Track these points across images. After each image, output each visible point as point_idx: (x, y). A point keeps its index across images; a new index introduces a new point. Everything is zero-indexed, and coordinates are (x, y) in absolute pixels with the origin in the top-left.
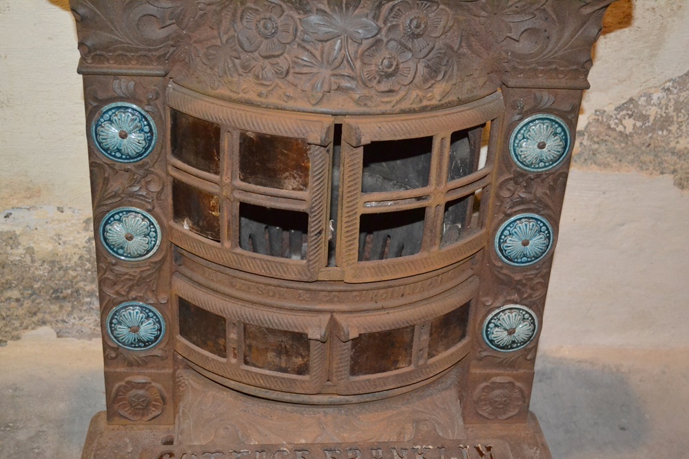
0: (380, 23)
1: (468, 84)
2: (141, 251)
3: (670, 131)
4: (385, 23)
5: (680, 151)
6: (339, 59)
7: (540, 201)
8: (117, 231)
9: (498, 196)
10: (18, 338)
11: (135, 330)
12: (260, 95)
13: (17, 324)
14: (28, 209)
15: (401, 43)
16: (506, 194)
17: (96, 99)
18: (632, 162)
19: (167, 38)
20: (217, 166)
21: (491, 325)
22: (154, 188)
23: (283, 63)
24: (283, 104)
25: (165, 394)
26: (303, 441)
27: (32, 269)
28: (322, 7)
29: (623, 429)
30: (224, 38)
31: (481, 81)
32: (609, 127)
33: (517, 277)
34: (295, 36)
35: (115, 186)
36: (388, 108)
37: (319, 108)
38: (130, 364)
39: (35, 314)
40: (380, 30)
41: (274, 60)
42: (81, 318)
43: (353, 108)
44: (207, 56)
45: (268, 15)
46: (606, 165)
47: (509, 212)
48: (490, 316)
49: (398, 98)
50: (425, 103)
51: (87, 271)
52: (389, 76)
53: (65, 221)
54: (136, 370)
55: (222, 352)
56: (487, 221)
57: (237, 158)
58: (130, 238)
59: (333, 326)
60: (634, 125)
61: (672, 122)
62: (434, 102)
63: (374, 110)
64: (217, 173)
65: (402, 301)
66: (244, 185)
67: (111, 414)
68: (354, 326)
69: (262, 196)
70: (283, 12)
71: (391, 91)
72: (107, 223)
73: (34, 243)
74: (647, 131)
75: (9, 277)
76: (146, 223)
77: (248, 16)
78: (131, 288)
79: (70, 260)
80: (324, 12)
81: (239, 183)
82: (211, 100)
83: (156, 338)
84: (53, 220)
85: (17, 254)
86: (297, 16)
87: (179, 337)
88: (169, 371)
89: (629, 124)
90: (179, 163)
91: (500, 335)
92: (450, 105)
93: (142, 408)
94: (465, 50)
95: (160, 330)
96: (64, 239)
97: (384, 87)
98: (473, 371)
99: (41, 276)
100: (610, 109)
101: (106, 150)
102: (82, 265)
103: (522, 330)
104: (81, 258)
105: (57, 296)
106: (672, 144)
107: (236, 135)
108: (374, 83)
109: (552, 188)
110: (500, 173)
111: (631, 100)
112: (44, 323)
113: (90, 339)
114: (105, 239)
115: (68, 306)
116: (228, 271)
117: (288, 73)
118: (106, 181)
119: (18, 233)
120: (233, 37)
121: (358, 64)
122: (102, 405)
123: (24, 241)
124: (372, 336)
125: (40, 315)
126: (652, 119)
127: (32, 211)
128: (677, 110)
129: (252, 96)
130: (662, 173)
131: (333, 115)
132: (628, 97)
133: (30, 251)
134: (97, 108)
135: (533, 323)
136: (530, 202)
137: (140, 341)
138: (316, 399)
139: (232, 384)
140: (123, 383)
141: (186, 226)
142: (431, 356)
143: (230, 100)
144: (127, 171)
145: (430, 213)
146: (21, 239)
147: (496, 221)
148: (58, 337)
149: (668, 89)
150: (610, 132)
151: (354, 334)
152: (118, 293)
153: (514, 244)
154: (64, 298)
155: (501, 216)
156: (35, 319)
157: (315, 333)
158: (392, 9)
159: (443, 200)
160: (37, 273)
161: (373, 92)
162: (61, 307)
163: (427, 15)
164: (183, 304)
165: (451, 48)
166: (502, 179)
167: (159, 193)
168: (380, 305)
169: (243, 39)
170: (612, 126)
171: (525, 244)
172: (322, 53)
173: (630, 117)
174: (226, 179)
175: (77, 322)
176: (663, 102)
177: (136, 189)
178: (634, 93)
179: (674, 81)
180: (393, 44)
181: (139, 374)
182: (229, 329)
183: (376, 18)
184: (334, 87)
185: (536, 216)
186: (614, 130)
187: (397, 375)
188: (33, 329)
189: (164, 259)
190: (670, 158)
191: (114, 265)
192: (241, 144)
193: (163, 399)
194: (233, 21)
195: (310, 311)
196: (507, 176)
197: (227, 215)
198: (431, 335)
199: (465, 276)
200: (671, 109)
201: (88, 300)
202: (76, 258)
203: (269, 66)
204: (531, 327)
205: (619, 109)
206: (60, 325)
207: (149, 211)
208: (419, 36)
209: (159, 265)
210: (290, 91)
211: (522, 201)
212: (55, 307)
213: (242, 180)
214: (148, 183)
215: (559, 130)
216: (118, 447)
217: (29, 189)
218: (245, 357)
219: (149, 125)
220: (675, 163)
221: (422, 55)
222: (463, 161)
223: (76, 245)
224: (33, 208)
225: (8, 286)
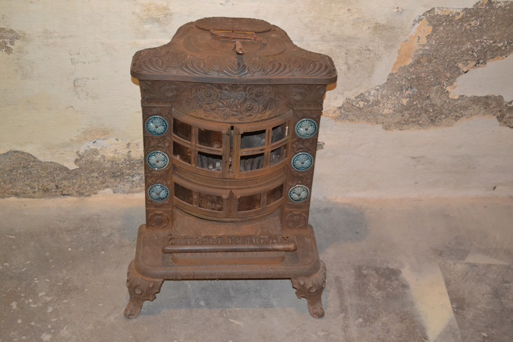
0: (247, 93)
1: (278, 110)
2: (162, 166)
3: (379, 107)
4: (248, 92)
5: (384, 115)
6: (233, 105)
7: (307, 148)
8: (153, 159)
9: (292, 147)
10: (96, 193)
11: (158, 194)
12: (205, 116)
13: (96, 187)
14: (103, 140)
15: (253, 99)
16: (294, 146)
17: (147, 115)
18: (364, 119)
19: (173, 96)
20: (190, 139)
21: (292, 193)
22: (167, 145)
23: (213, 106)
24: (213, 119)
25: (169, 218)
26: (221, 235)
27: (104, 164)
28: (226, 88)
29: (357, 233)
30: (193, 96)
31: (284, 108)
32: (353, 105)
33: (301, 175)
34: (217, 97)
35: (153, 144)
36: (249, 121)
37: (225, 121)
38: (156, 207)
39: (104, 183)
40: (247, 95)
41: (210, 105)
42: (124, 185)
43: (237, 121)
44: (186, 101)
45: (208, 90)
46: (352, 120)
47: (296, 152)
48: (291, 189)
49: (253, 117)
50: (263, 118)
51: (127, 165)
52: (249, 110)
53: (119, 144)
54: (158, 209)
55: (191, 203)
56: (288, 155)
57: (197, 137)
58: (158, 162)
59: (231, 194)
60: (364, 104)
61: (380, 103)
62: (266, 118)
63: (245, 121)
64: (190, 141)
65: (256, 185)
66: (200, 145)
67: (148, 224)
68: (238, 194)
69: (205, 149)
70: (213, 89)
71: (250, 115)
72: (149, 156)
73: (105, 153)
74: (369, 106)
75: (94, 168)
76: (163, 156)
77: (201, 90)
78: (157, 179)
79: (120, 160)
80: (227, 90)
81: (198, 145)
82: (189, 117)
83: (166, 197)
84: (114, 144)
85: (97, 158)
86: (218, 91)
87: (174, 197)
88: (170, 209)
89: (361, 104)
90: (176, 136)
91: (295, 196)
92: (271, 118)
93: (160, 223)
94: (277, 98)
95: (167, 194)
96: (118, 152)
97: (248, 114)
98: (285, 209)
99: (108, 167)
100: (353, 98)
101: (150, 132)
102: (126, 162)
103: (303, 194)
104: (125, 159)
105: (114, 176)
106: (381, 112)
107: (197, 130)
108: (245, 113)
109: (312, 144)
110: (292, 139)
111: (362, 94)
112: (108, 187)
113: (128, 194)
114: (149, 162)
115: (118, 180)
116: (194, 174)
117: (215, 109)
118: (150, 142)
119: (98, 149)
120: (196, 96)
121: (239, 107)
122: (144, 222)
123: (101, 153)
124: (245, 197)
125: (106, 184)
126: (371, 101)
128: (382, 98)
129: (203, 116)
130: (377, 124)
131: (231, 123)
132: (360, 93)
133: (103, 157)
134: (147, 118)
135: (308, 192)
136: (304, 148)
137: (160, 198)
138: (225, 220)
139: (194, 214)
140: (153, 214)
141: (178, 157)
142: (268, 204)
143: (195, 117)
144: (157, 138)
145: (266, 154)
146: (99, 152)
147: (292, 155)
148: (114, 193)
149: (378, 89)
150: (353, 107)
151: (238, 197)
152: (152, 181)
153: (298, 163)
154: (117, 176)
155: (293, 153)
156: (104, 185)
157: (225, 197)
158: (250, 88)
159: (270, 150)
160: (106, 166)
161: (244, 116)
162: (115, 180)
163: (263, 89)
164: (176, 185)
165: (272, 99)
166: (293, 141)
167: (169, 146)
168: (248, 186)
169: (200, 97)
170: (354, 104)
171: (303, 163)
172: (227, 103)
173: (362, 101)
174: (194, 144)
175: (122, 186)
176: (376, 95)
177: (160, 145)
178: (362, 91)
179: (380, 86)
180: (250, 100)
181: (159, 210)
182: (194, 194)
183: (245, 91)
184: (231, 114)
185: (306, 153)
186: (355, 106)
187: (255, 211)
188: (103, 189)
189: (170, 169)
190: (380, 117)
191: (152, 171)
192: (199, 132)
193: (168, 219)
194: (196, 91)
195: (223, 188)
196: (295, 140)
197: (193, 156)
198: (268, 196)
199: (280, 175)
200: (379, 98)
201: (128, 177)
202: (123, 160)
203: (208, 107)
204: (307, 193)
205: (356, 98)
206: (115, 188)
207: (165, 152)
208: (260, 96)
209: (167, 171)
210: (216, 115)
211: (301, 148)
212: (113, 180)
213: (200, 144)
214: (164, 143)
215: (313, 124)
216: (151, 238)
217: (104, 131)
218: (200, 204)
219: (166, 123)
220: (383, 120)
221: (261, 102)
222: (279, 134)
223: (123, 154)
224: (106, 139)
225: (93, 171)
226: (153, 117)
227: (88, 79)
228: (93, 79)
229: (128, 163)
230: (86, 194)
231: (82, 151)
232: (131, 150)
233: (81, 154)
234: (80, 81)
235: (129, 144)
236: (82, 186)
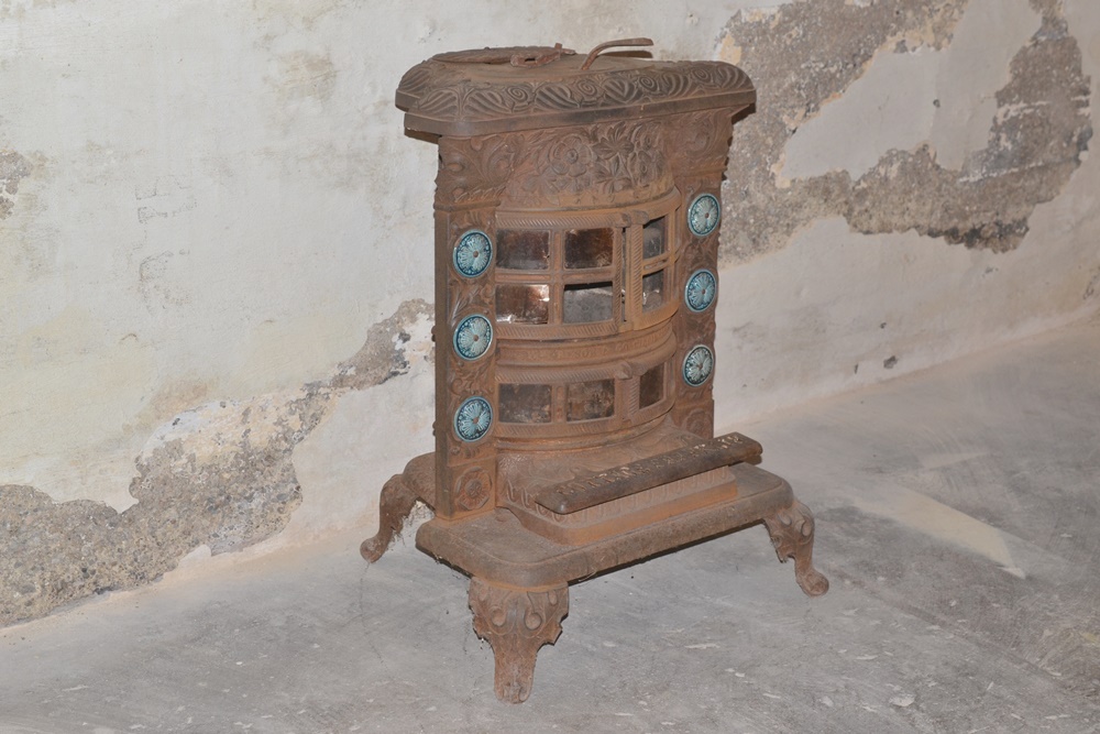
2: (482, 349)
7: (707, 258)
10: (174, 567)
11: (475, 422)
12: (578, 202)
13: (172, 550)
14: (195, 411)
20: (546, 263)
21: (688, 365)
24: (591, 204)
25: (492, 479)
27: (192, 480)
28: (603, 136)
33: (699, 322)
36: (647, 197)
39: (189, 534)
40: (634, 147)
42: (231, 528)
47: (691, 270)
48: (686, 358)
49: (650, 189)
50: (661, 191)
51: (240, 469)
53: (226, 416)
54: (472, 460)
55: (548, 418)
56: (678, 282)
58: (474, 340)
62: (664, 190)
64: (545, 268)
65: (658, 343)
66: (570, 270)
71: (647, 186)
72: (460, 330)
73: (197, 448)
75: (170, 495)
76: (484, 325)
79: (226, 460)
80: (605, 140)
81: (566, 271)
83: (487, 427)
84: (215, 419)
85: (179, 465)
86: (589, 145)
87: (500, 423)
88: (493, 456)
91: (693, 372)
93: (476, 497)
95: (489, 419)
96: (223, 437)
97: (643, 184)
99: (199, 486)
102: (239, 463)
103: (706, 365)
104: (236, 457)
105: (213, 508)
108: (639, 182)
109: (712, 247)
112: (198, 542)
113: (241, 550)
115: (218, 516)
119: (182, 440)
120: (549, 166)
121: (629, 170)
123: (188, 449)
125: (194, 535)
127: (199, 412)
129: (571, 204)
133: (192, 459)
135: (711, 358)
136: (702, 260)
137: (477, 431)
140: (463, 476)
144: (474, 284)
146: (185, 447)
147: (684, 280)
148: (213, 554)
153: (696, 295)
154: (217, 507)
155: (687, 275)
156: (189, 540)
157: (619, 377)
160: (196, 483)
162: (213, 520)
171: (702, 294)
172: (610, 166)
175: (228, 533)
181: (474, 463)
182: (555, 393)
183: (630, 140)
184: (621, 187)
185: (706, 270)
187: (658, 406)
188: (187, 552)
189: (494, 353)
192: (566, 242)
193: (491, 483)
195: (612, 360)
202: (231, 459)
204: (710, 362)
206: (213, 539)
207: (486, 315)
209: (489, 361)
211: (698, 261)
212: (206, 522)
213: (568, 267)
215: (713, 203)
217: (196, 388)
218: (567, 414)
219: (488, 243)
223: (233, 443)
224: (200, 408)
225: (166, 505)
226: (468, 233)
227: (171, 255)
228: (181, 253)
229: (243, 463)
230: (151, 576)
231: (147, 454)
232: (250, 426)
233: (145, 463)
234: (153, 262)
235: (246, 413)
236: (143, 554)
